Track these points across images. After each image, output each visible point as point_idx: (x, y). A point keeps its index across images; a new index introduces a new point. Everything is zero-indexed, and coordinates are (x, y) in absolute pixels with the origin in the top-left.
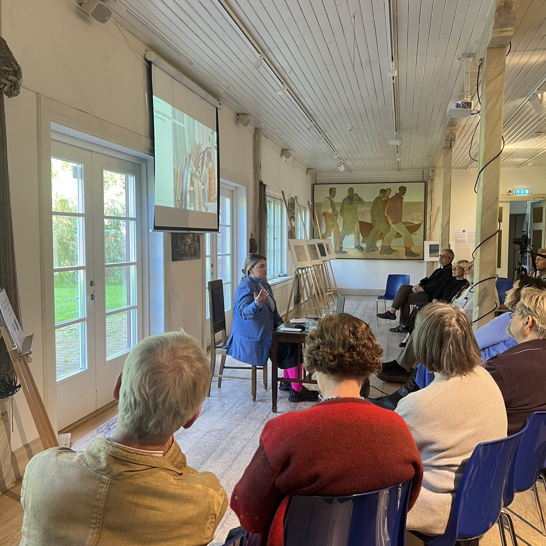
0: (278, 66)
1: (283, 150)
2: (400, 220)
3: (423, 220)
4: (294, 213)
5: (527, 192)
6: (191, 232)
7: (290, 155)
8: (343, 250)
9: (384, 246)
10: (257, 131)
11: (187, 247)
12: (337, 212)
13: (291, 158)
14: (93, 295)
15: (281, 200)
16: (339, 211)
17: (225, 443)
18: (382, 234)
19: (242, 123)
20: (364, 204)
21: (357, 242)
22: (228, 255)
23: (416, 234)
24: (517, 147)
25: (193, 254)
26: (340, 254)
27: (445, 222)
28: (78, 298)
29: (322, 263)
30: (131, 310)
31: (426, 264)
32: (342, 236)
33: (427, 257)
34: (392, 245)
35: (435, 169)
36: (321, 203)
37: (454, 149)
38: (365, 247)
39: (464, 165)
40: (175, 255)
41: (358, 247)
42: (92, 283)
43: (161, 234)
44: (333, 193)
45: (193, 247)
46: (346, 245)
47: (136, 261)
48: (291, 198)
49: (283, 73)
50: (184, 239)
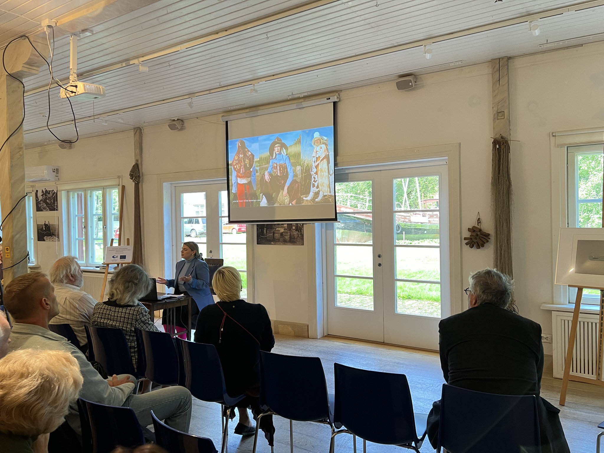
42: (211, 252)
45: (288, 235)
50: (272, 228)
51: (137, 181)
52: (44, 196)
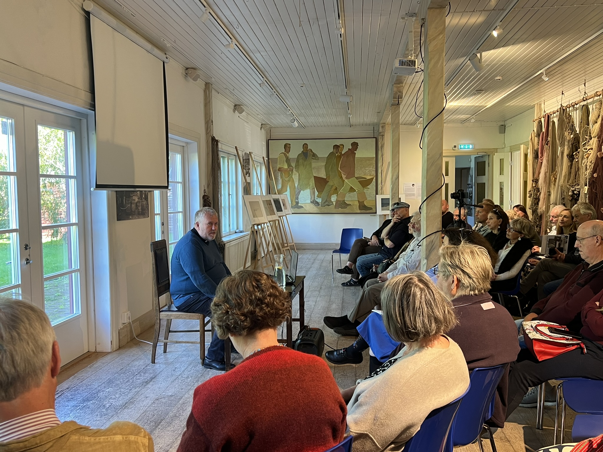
0: (225, 20)
1: (235, 106)
2: (353, 175)
3: (375, 175)
4: (249, 169)
5: (471, 146)
6: (137, 189)
7: (243, 111)
8: (299, 205)
9: (339, 201)
10: (208, 86)
11: (133, 206)
12: (292, 168)
13: (244, 113)
14: (28, 259)
15: (235, 155)
16: (294, 167)
17: (175, 410)
18: (336, 189)
19: (191, 78)
20: (318, 159)
21: (313, 196)
22: (179, 212)
23: (369, 188)
24: (460, 104)
25: (140, 212)
26: (296, 209)
27: (395, 177)
28: (11, 263)
29: (278, 218)
30: (73, 274)
31: (378, 217)
32: (298, 191)
33: (380, 211)
34: (346, 199)
35: (385, 126)
36: (277, 158)
37: (401, 107)
38: (321, 201)
39: (412, 122)
40: (120, 214)
41: (314, 201)
42: (26, 247)
43: (104, 193)
44: (287, 148)
45: (141, 205)
46: (302, 200)
47: (77, 222)
48: (245, 153)
49: (231, 28)
50: (130, 197)
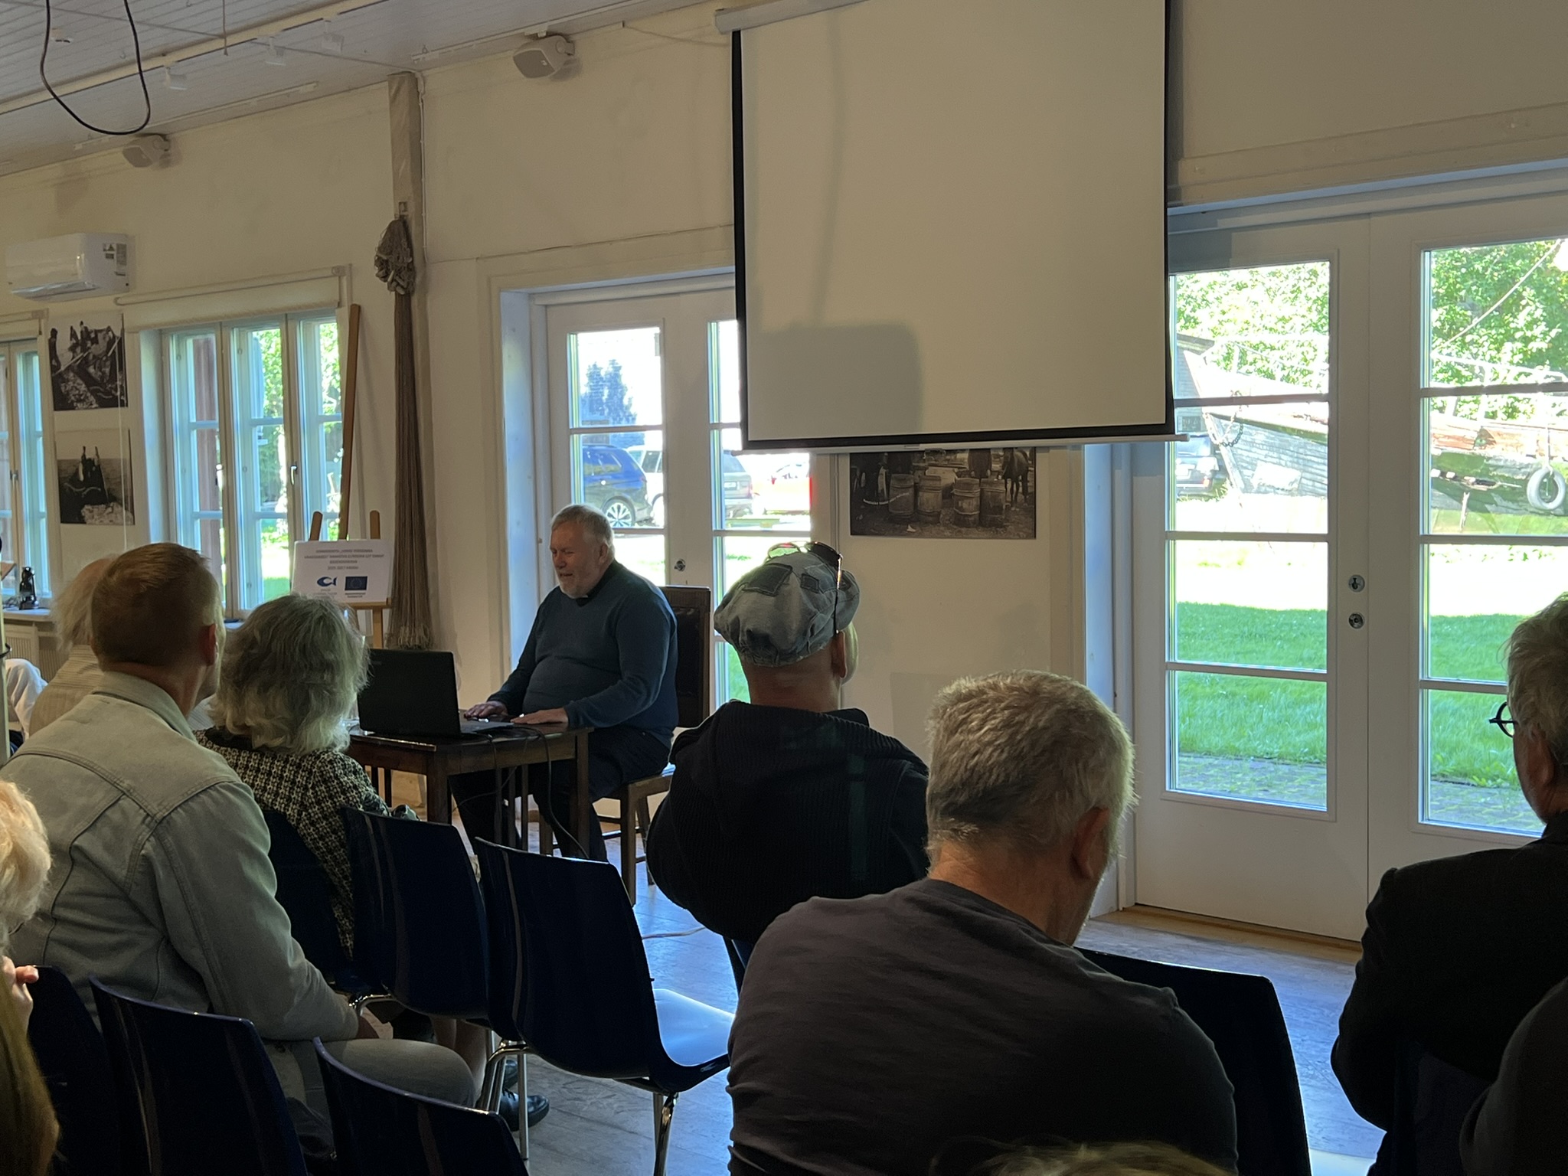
11: (929, 497)
42: (681, 566)
45: (974, 495)
50: (910, 470)
51: (404, 284)
52: (78, 350)
